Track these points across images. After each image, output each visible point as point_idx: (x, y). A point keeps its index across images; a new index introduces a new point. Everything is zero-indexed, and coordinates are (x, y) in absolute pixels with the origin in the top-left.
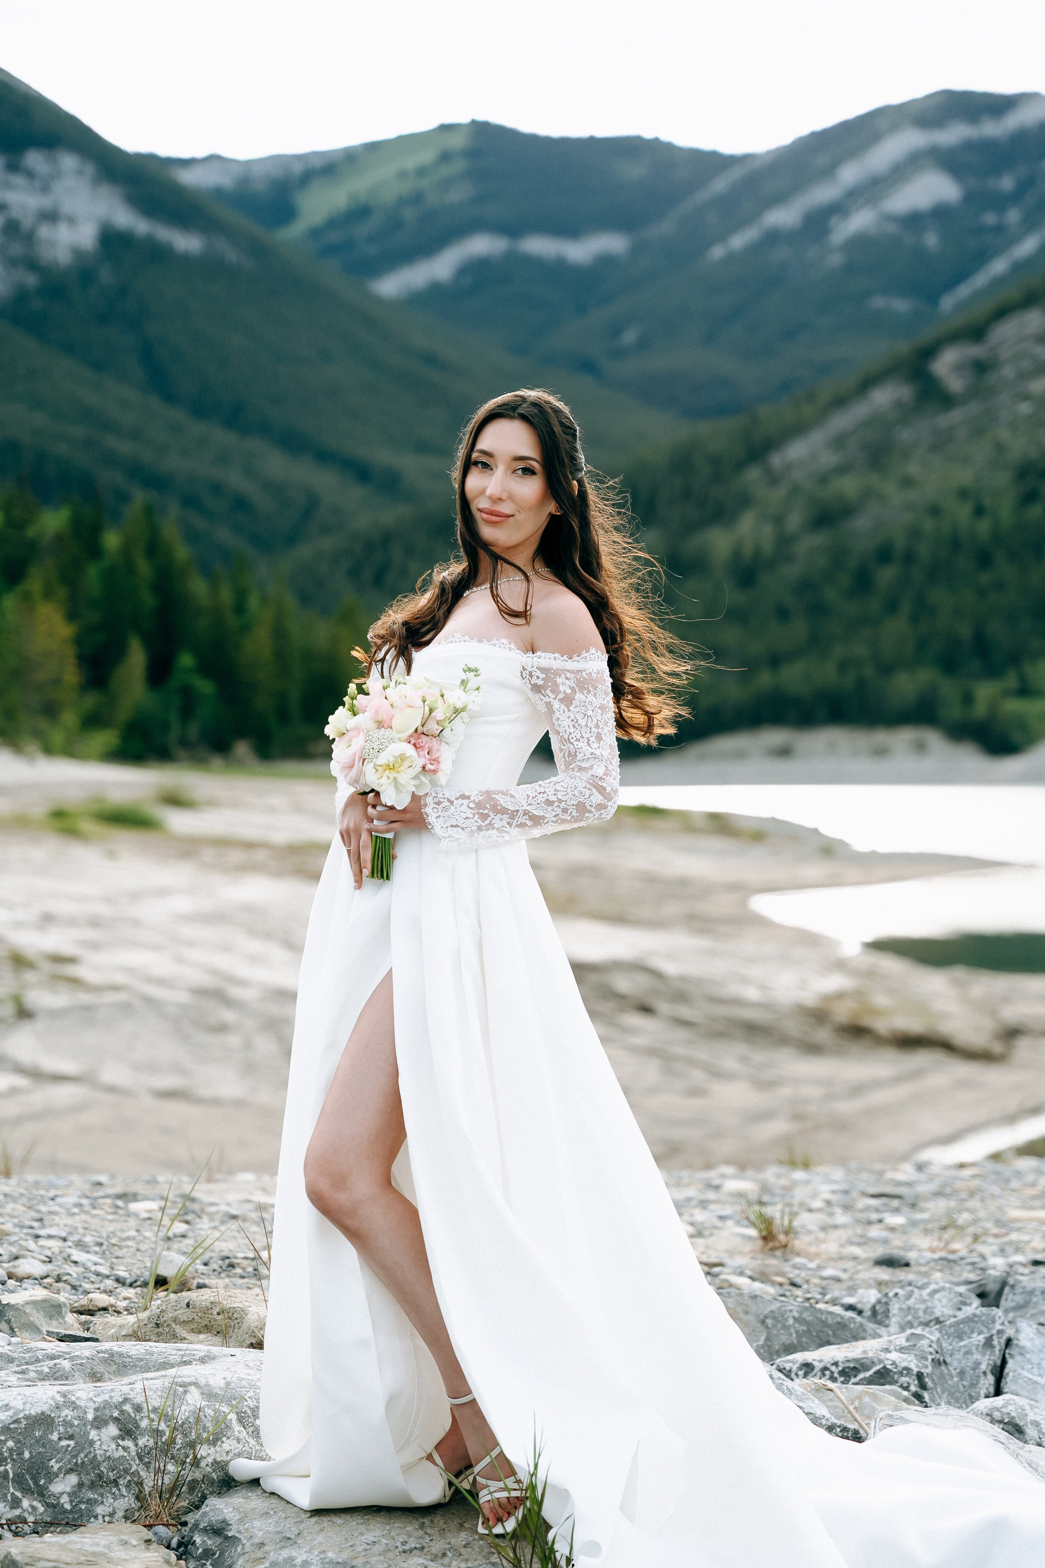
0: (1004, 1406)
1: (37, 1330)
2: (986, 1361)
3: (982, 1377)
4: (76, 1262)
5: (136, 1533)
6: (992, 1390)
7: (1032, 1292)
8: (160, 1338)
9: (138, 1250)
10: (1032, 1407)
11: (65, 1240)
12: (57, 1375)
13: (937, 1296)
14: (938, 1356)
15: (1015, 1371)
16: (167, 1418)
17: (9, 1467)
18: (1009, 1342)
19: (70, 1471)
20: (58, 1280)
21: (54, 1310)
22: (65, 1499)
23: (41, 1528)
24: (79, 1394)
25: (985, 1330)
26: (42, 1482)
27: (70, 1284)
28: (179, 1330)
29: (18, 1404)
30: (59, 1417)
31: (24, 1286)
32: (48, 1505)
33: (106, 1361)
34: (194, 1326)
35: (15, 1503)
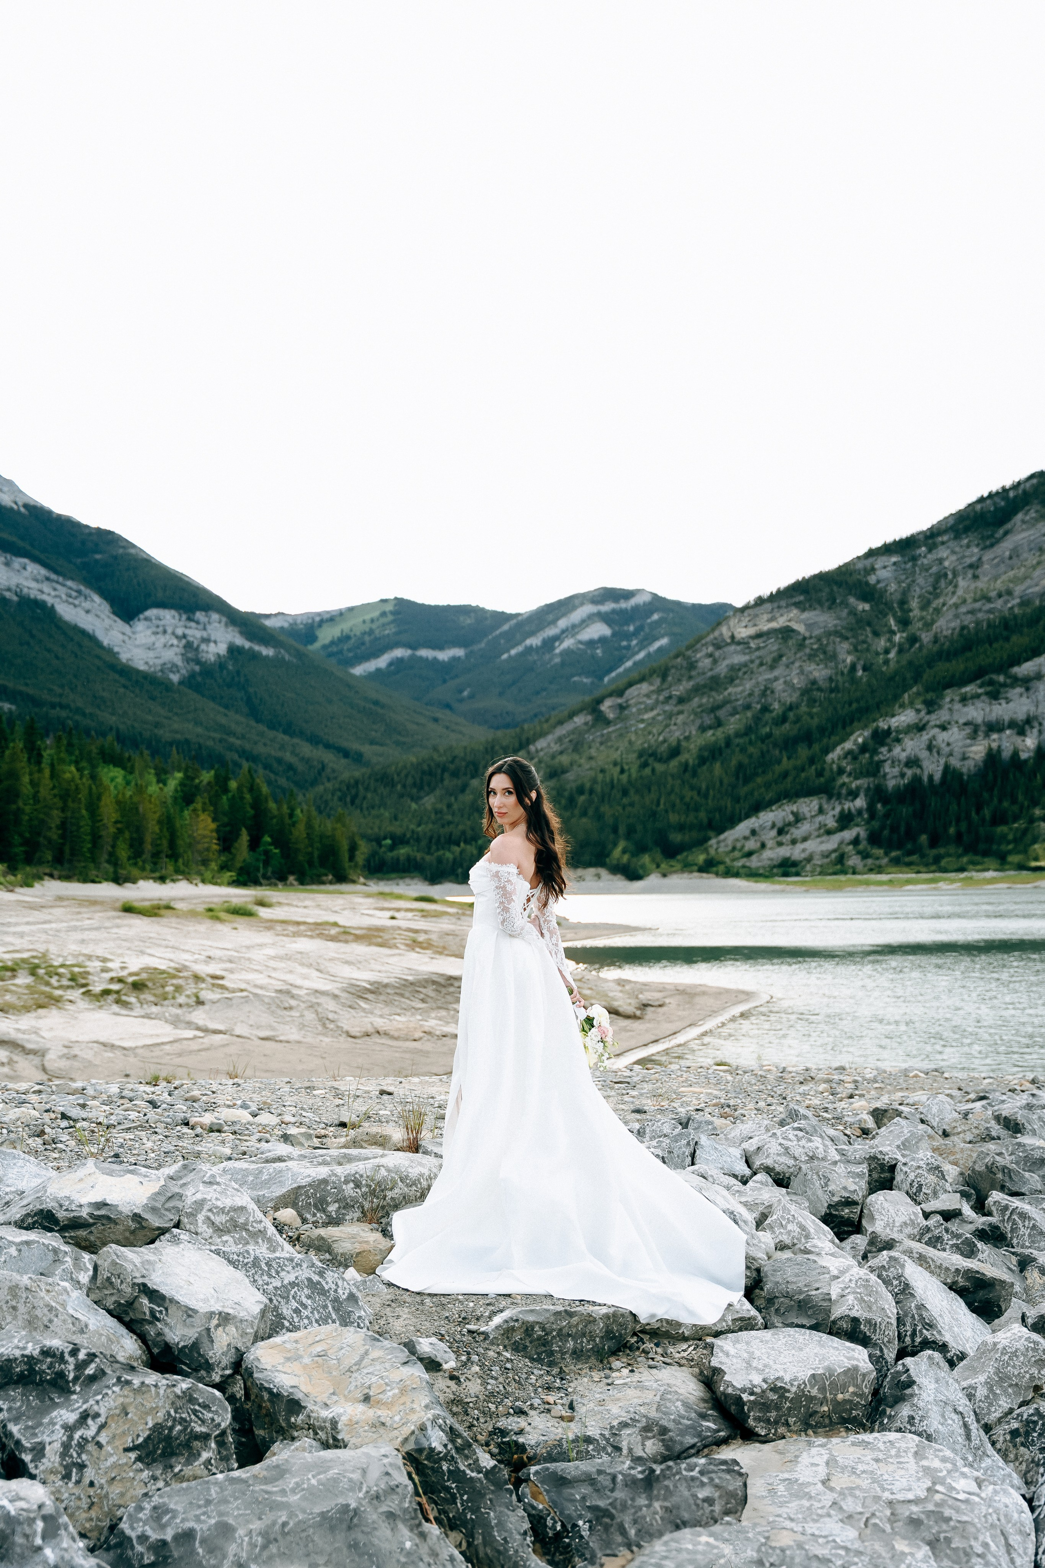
0: (699, 1170)
1: (303, 1145)
2: (688, 1151)
3: (686, 1159)
4: (304, 1117)
5: (366, 1227)
6: (690, 1164)
7: (701, 1122)
8: (355, 1147)
9: (327, 1111)
10: (709, 1169)
11: (296, 1107)
12: (326, 1163)
13: (665, 1125)
14: (670, 1149)
15: (699, 1155)
16: (372, 1180)
17: (312, 1200)
18: (696, 1143)
19: (335, 1202)
20: (301, 1124)
21: (309, 1137)
22: (334, 1213)
23: (326, 1225)
24: (337, 1170)
25: (687, 1138)
26: (324, 1206)
27: (306, 1126)
28: (364, 1144)
29: (314, 1175)
30: (330, 1180)
31: (289, 1127)
32: (327, 1216)
33: (343, 1157)
34: (370, 1142)
35: (314, 1215)
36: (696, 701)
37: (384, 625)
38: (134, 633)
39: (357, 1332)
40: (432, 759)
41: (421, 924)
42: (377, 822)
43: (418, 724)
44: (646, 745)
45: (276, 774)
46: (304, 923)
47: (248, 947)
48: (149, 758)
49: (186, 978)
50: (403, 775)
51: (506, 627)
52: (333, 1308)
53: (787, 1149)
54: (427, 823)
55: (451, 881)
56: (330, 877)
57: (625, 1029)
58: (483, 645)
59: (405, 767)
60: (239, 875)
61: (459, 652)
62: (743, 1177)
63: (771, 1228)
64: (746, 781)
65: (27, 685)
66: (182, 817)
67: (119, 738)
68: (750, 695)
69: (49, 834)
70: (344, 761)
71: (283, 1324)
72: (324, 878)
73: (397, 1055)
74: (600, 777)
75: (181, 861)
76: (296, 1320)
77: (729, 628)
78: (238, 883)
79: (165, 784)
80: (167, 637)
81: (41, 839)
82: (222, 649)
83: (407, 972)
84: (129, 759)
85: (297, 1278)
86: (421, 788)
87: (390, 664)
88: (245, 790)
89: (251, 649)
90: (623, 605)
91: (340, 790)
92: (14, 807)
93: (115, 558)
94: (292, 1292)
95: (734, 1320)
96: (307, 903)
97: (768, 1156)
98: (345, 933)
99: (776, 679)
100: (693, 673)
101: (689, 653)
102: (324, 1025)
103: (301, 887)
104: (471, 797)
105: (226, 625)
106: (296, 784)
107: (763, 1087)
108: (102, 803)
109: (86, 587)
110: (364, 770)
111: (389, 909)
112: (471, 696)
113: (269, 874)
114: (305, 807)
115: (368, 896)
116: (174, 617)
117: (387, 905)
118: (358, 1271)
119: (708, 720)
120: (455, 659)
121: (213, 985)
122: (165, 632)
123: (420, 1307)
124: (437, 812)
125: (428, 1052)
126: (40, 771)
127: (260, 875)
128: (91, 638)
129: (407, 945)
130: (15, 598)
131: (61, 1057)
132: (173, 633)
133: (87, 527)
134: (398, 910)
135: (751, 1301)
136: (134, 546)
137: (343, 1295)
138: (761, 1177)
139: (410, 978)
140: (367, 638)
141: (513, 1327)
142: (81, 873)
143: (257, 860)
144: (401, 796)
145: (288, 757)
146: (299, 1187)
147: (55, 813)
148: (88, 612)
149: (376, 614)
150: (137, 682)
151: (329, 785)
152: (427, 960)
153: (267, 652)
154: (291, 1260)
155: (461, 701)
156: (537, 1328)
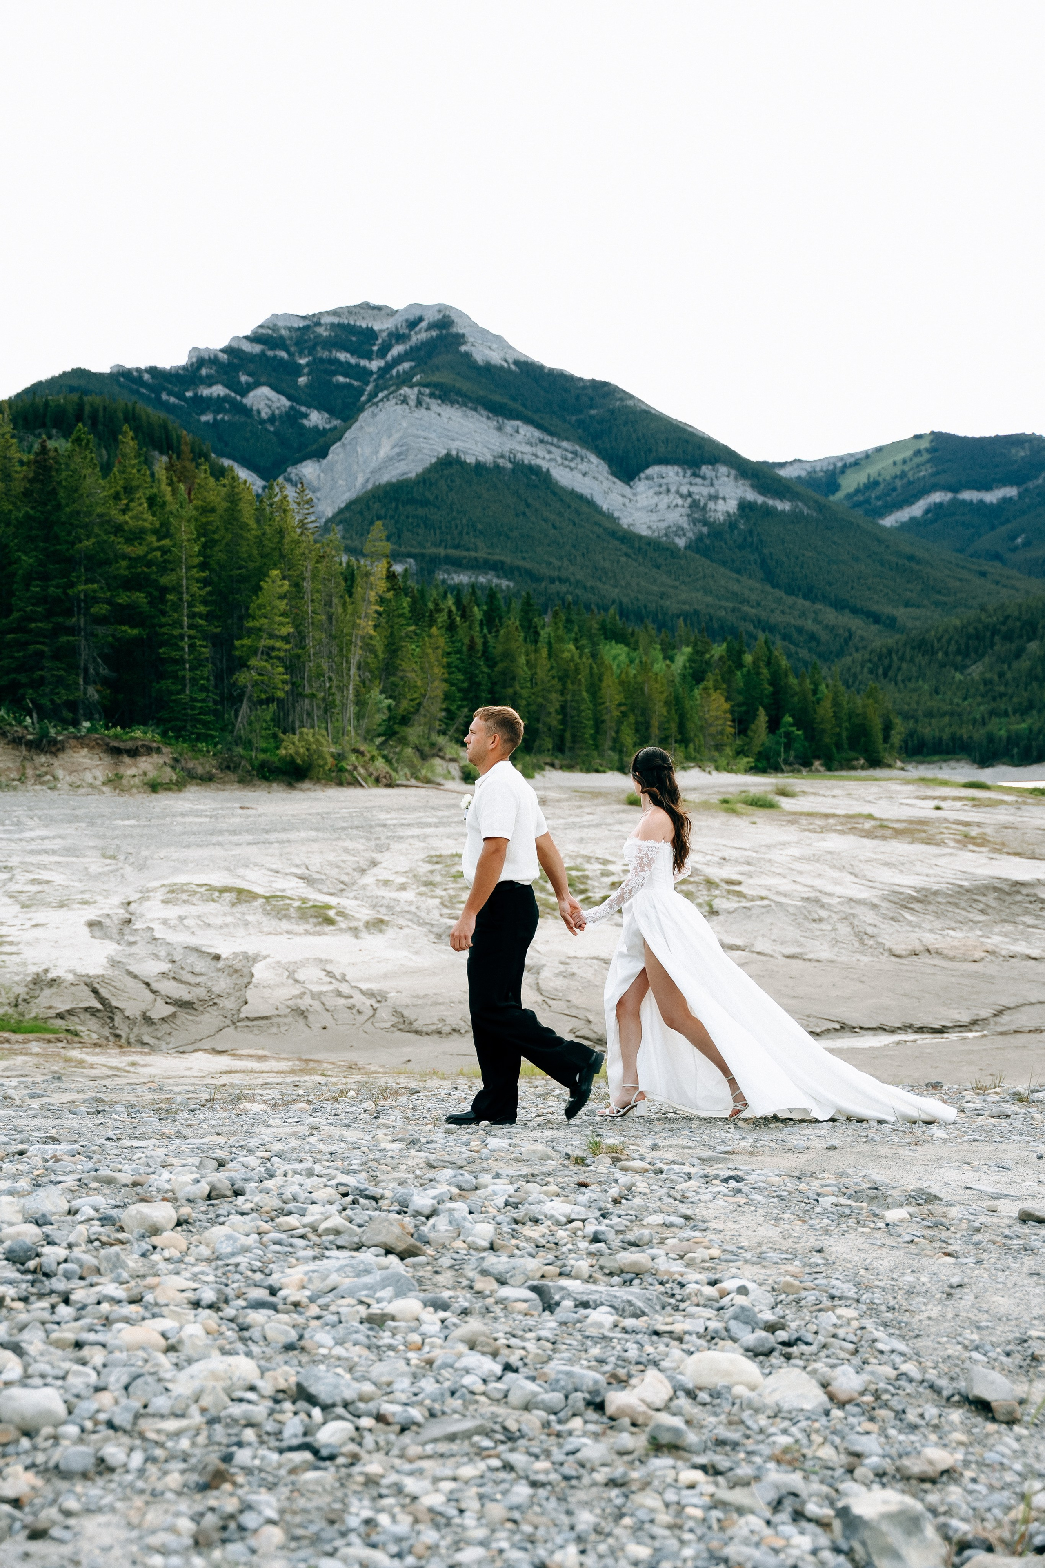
37: (918, 466)
38: (634, 494)
40: (979, 621)
41: (973, 815)
42: (915, 696)
43: (960, 580)
45: (796, 645)
46: (834, 815)
47: (768, 847)
48: (654, 633)
49: (697, 884)
50: (944, 640)
54: (974, 697)
55: (1004, 764)
56: (862, 761)
58: (1040, 481)
59: (946, 631)
60: (757, 760)
61: (1011, 492)
65: (524, 559)
66: (692, 697)
67: (623, 613)
69: (548, 720)
70: (874, 628)
72: (855, 763)
73: (953, 980)
75: (691, 746)
78: (756, 769)
79: (672, 661)
80: (671, 496)
81: (540, 726)
82: (732, 506)
83: (960, 876)
84: (633, 634)
86: (967, 655)
87: (927, 511)
88: (761, 664)
89: (764, 504)
91: (870, 661)
92: (510, 691)
93: (612, 412)
96: (836, 792)
98: (882, 826)
102: (861, 940)
103: (829, 773)
104: (1028, 663)
105: (736, 479)
106: (820, 656)
108: (604, 685)
109: (582, 447)
110: (898, 636)
111: (934, 798)
112: (1027, 544)
113: (791, 759)
114: (830, 681)
115: (907, 782)
116: (677, 474)
117: (930, 792)
120: (1005, 500)
121: (729, 892)
122: (668, 491)
124: (986, 682)
125: (993, 977)
126: (536, 651)
127: (781, 760)
128: (590, 503)
129: (957, 841)
130: (509, 465)
131: (557, 975)
132: (678, 492)
133: (581, 379)
134: (944, 799)
136: (631, 397)
139: (966, 884)
140: (899, 483)
142: (583, 762)
143: (778, 743)
144: (943, 665)
145: (809, 625)
147: (554, 696)
148: (584, 474)
149: (909, 453)
150: (640, 549)
151: (858, 656)
152: (985, 861)
153: (782, 506)
155: (1014, 549)
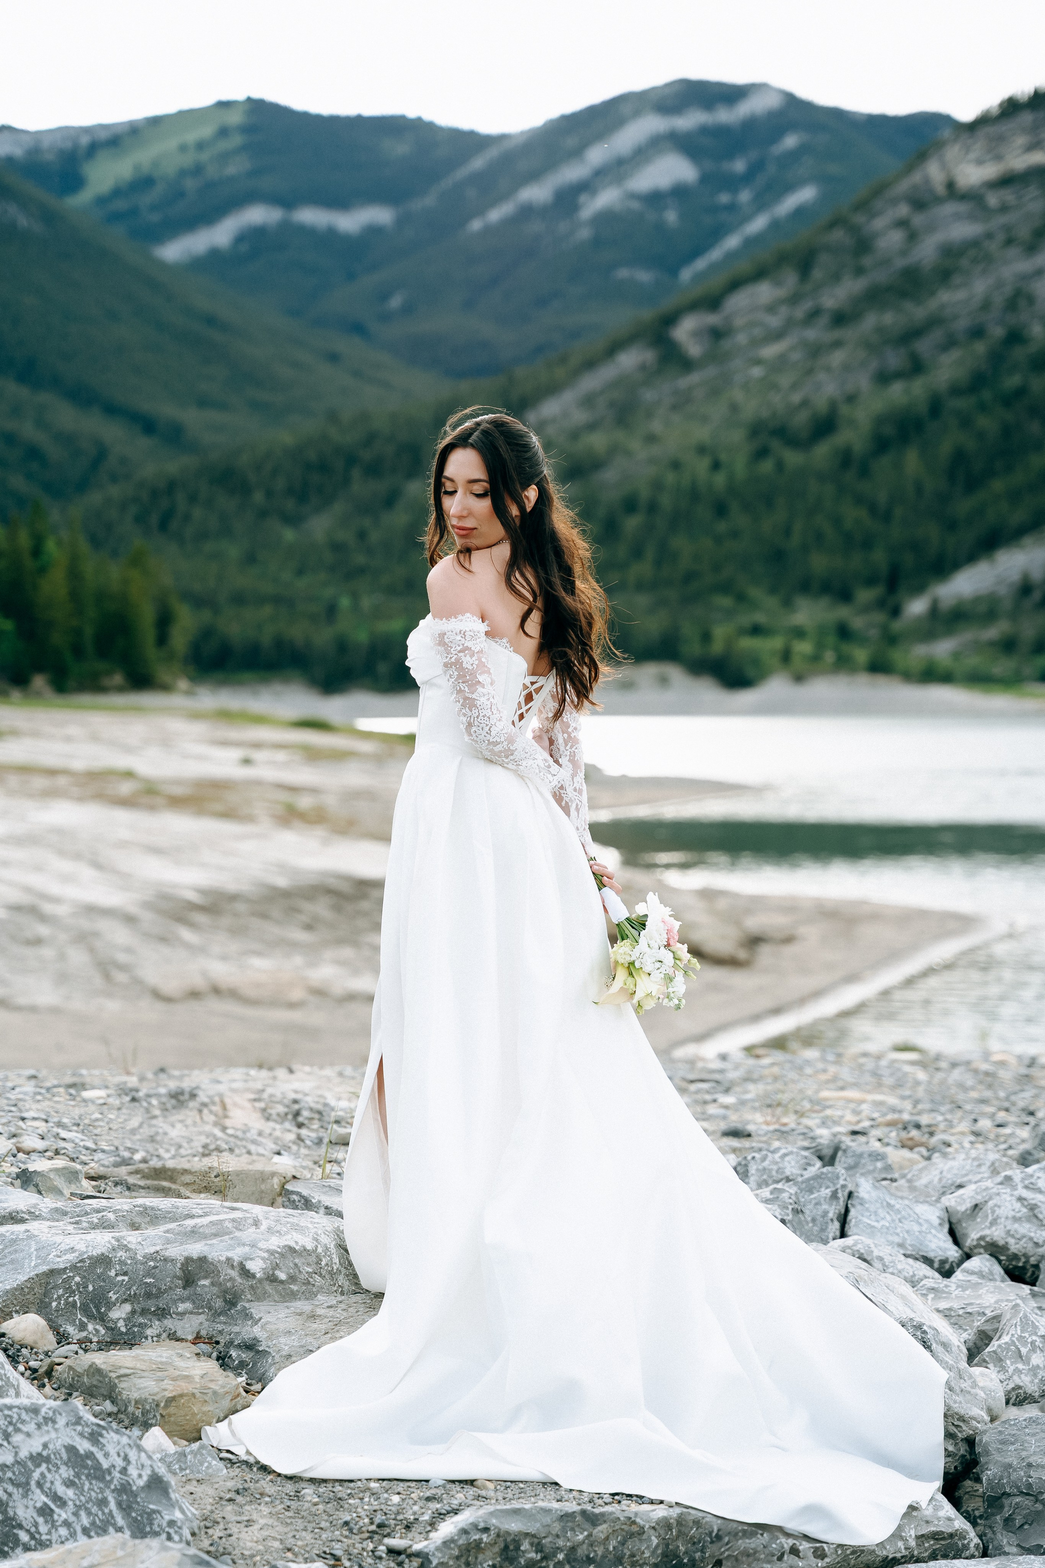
0: (854, 1245)
1: (60, 1192)
2: (833, 1210)
3: (830, 1224)
4: (64, 1139)
5: (185, 1349)
6: (838, 1233)
7: (861, 1156)
9: (110, 1129)
10: (876, 1245)
11: (47, 1121)
12: (105, 1224)
13: (787, 1159)
14: (796, 1206)
15: (856, 1218)
17: (77, 1297)
18: (850, 1195)
19: (125, 1301)
20: (57, 1152)
21: (72, 1176)
22: (121, 1324)
23: (105, 1346)
24: (129, 1239)
25: (831, 1185)
26: (103, 1310)
27: (68, 1156)
28: (182, 1189)
29: (82, 1247)
30: (115, 1257)
31: (32, 1158)
32: (108, 1328)
33: (141, 1213)
34: (195, 1187)
35: (82, 1327)
36: (870, 321)
37: (223, 155)
39: (165, 1549)
40: (326, 439)
41: (304, 776)
42: (214, 567)
43: (296, 365)
44: (765, 413)
46: (65, 772)
50: (266, 470)
51: (478, 163)
52: (119, 1504)
53: (1033, 1208)
56: (118, 679)
57: (713, 987)
58: (430, 200)
59: (270, 454)
61: (381, 215)
62: (943, 1262)
63: (998, 1360)
64: (973, 484)
68: (986, 306)
70: (144, 442)
71: (16, 1535)
72: (106, 682)
74: (670, 478)
76: (43, 1529)
77: (944, 166)
85: (45, 1446)
86: (303, 498)
87: (239, 239)
90: (724, 116)
91: (137, 501)
94: (36, 1475)
95: (921, 1538)
97: (994, 1222)
98: (149, 791)
99: (1038, 273)
100: (867, 261)
101: (859, 219)
102: (107, 977)
103: (60, 700)
106: (46, 487)
107: (988, 1094)
110: (185, 460)
111: (241, 745)
112: (408, 309)
114: (65, 536)
115: (195, 716)
117: (234, 735)
118: (170, 1434)
119: (894, 359)
120: (373, 231)
123: (294, 1505)
124: (337, 547)
129: (276, 817)
134: (257, 745)
135: (956, 1503)
137: (138, 1478)
138: (980, 1263)
139: (282, 882)
140: (190, 184)
141: (478, 1543)
144: (263, 514)
145: (28, 431)
146: (52, 1272)
149: (207, 131)
151: (115, 491)
154: (34, 1410)
155: (385, 317)
156: (525, 1546)
